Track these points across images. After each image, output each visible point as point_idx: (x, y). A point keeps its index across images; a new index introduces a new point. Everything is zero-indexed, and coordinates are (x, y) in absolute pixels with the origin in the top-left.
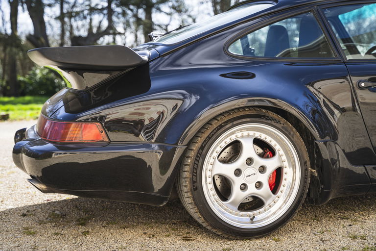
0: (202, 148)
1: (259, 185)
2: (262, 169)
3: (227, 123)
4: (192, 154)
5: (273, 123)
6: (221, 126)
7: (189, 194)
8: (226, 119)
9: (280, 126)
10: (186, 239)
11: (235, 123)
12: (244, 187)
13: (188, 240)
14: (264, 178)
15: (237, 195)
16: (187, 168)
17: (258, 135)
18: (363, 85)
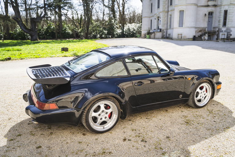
0: (89, 110)
1: (106, 118)
2: (107, 113)
3: (96, 101)
4: (86, 112)
5: (110, 100)
6: (94, 103)
7: (85, 123)
8: (96, 100)
9: (112, 100)
10: (84, 135)
11: (99, 101)
12: (101, 119)
13: (85, 135)
14: (107, 116)
15: (99, 121)
16: (84, 116)
17: (105, 103)
18: (136, 84)
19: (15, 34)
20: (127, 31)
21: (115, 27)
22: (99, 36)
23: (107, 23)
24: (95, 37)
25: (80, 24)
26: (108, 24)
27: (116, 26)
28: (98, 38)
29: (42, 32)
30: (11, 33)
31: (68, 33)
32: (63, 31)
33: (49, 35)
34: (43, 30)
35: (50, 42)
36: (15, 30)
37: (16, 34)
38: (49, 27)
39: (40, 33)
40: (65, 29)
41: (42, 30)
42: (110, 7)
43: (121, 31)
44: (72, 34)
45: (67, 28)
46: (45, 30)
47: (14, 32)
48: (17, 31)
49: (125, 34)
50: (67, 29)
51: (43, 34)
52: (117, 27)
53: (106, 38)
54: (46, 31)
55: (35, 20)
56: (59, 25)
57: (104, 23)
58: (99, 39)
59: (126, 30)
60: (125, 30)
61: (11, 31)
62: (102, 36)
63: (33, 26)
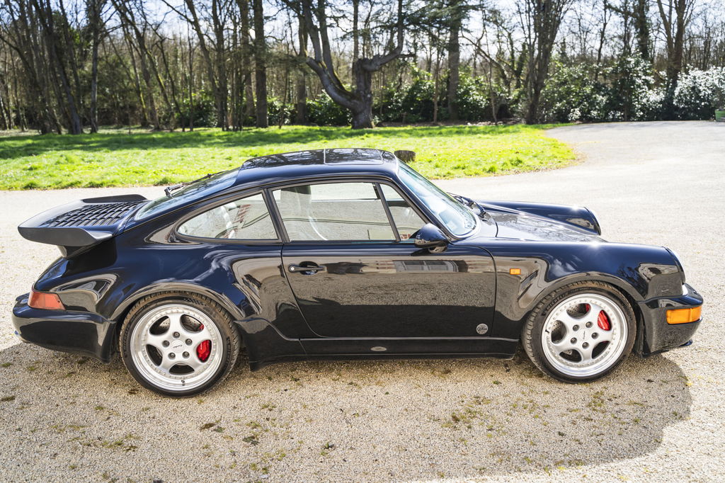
1: (186, 354)
2: (189, 342)
3: (151, 303)
8: (151, 300)
12: (172, 355)
13: (132, 393)
14: (191, 349)
15: (166, 361)
17: (182, 312)
18: (293, 269)
19: (320, 109)
20: (685, 95)
21: (639, 81)
22: (579, 113)
23: (611, 68)
24: (562, 118)
25: (518, 73)
26: (615, 72)
27: (643, 77)
28: (577, 120)
29: (397, 102)
30: (309, 104)
31: (475, 105)
32: (458, 96)
33: (415, 112)
34: (400, 96)
35: (395, 133)
36: (320, 95)
37: (322, 107)
38: (416, 87)
39: (391, 103)
40: (467, 92)
41: (396, 94)
42: (632, 10)
43: (662, 96)
44: (488, 108)
45: (473, 87)
46: (406, 94)
47: (320, 103)
48: (325, 100)
49: (677, 108)
50: (470, 89)
51: (399, 108)
52: (646, 82)
53: (603, 119)
54: (407, 97)
55: (368, 67)
56: (449, 77)
57: (598, 70)
58: (578, 122)
59: (685, 91)
60: (677, 92)
61: (309, 99)
62: (589, 112)
63: (362, 84)
